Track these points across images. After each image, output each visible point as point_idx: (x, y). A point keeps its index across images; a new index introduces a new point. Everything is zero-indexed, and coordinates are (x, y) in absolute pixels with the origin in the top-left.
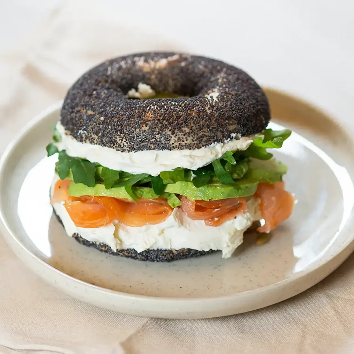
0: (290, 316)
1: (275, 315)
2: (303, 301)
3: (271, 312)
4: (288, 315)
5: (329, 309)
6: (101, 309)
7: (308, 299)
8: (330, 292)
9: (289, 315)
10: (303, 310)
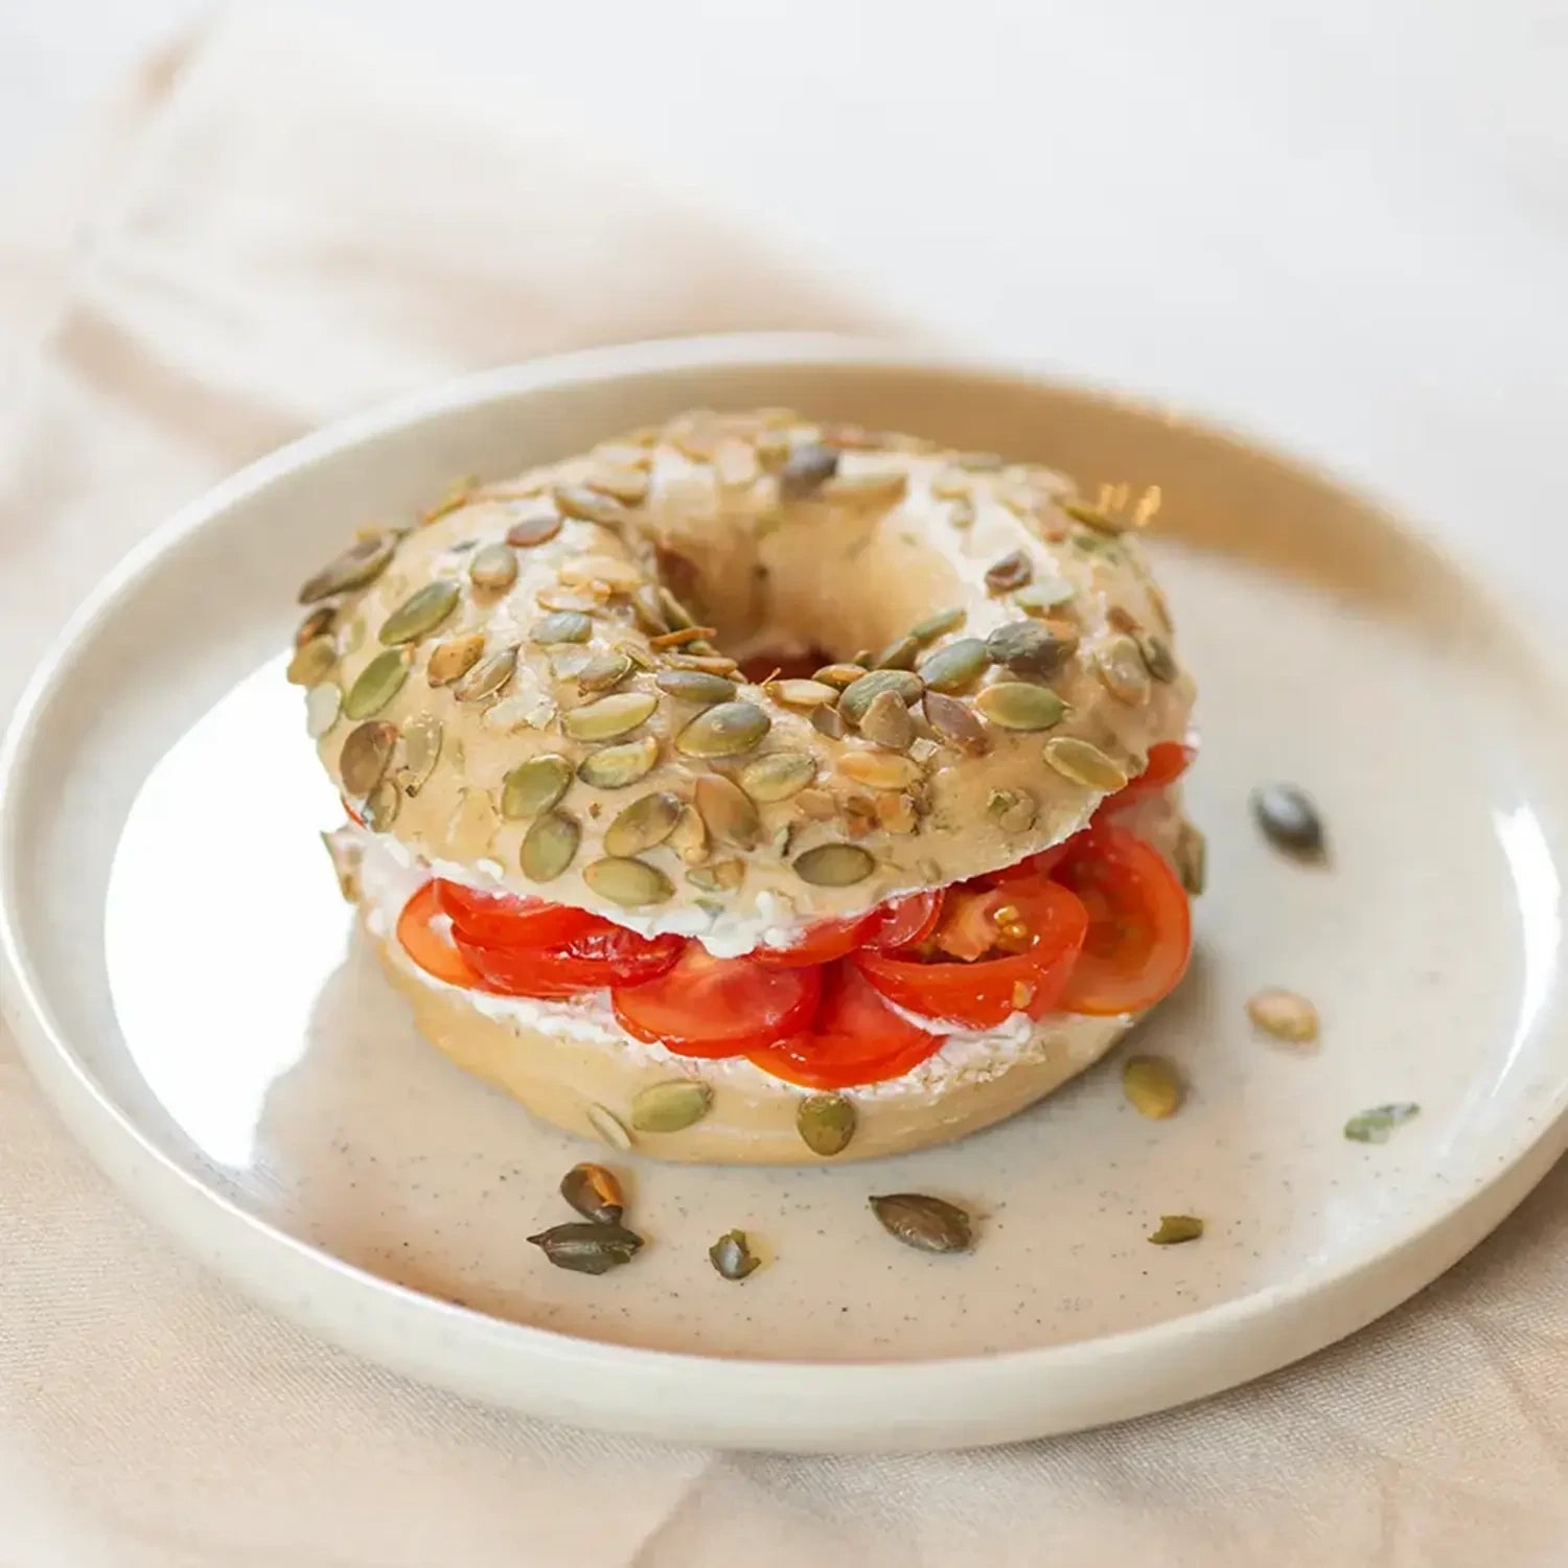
0: (1320, 1424)
1: (1254, 1422)
2: (1371, 1353)
3: (1238, 1410)
4: (1313, 1422)
5: (1489, 1387)
6: (498, 1412)
7: (1392, 1345)
8: (1489, 1313)
9: (1316, 1418)
10: (1376, 1393)
